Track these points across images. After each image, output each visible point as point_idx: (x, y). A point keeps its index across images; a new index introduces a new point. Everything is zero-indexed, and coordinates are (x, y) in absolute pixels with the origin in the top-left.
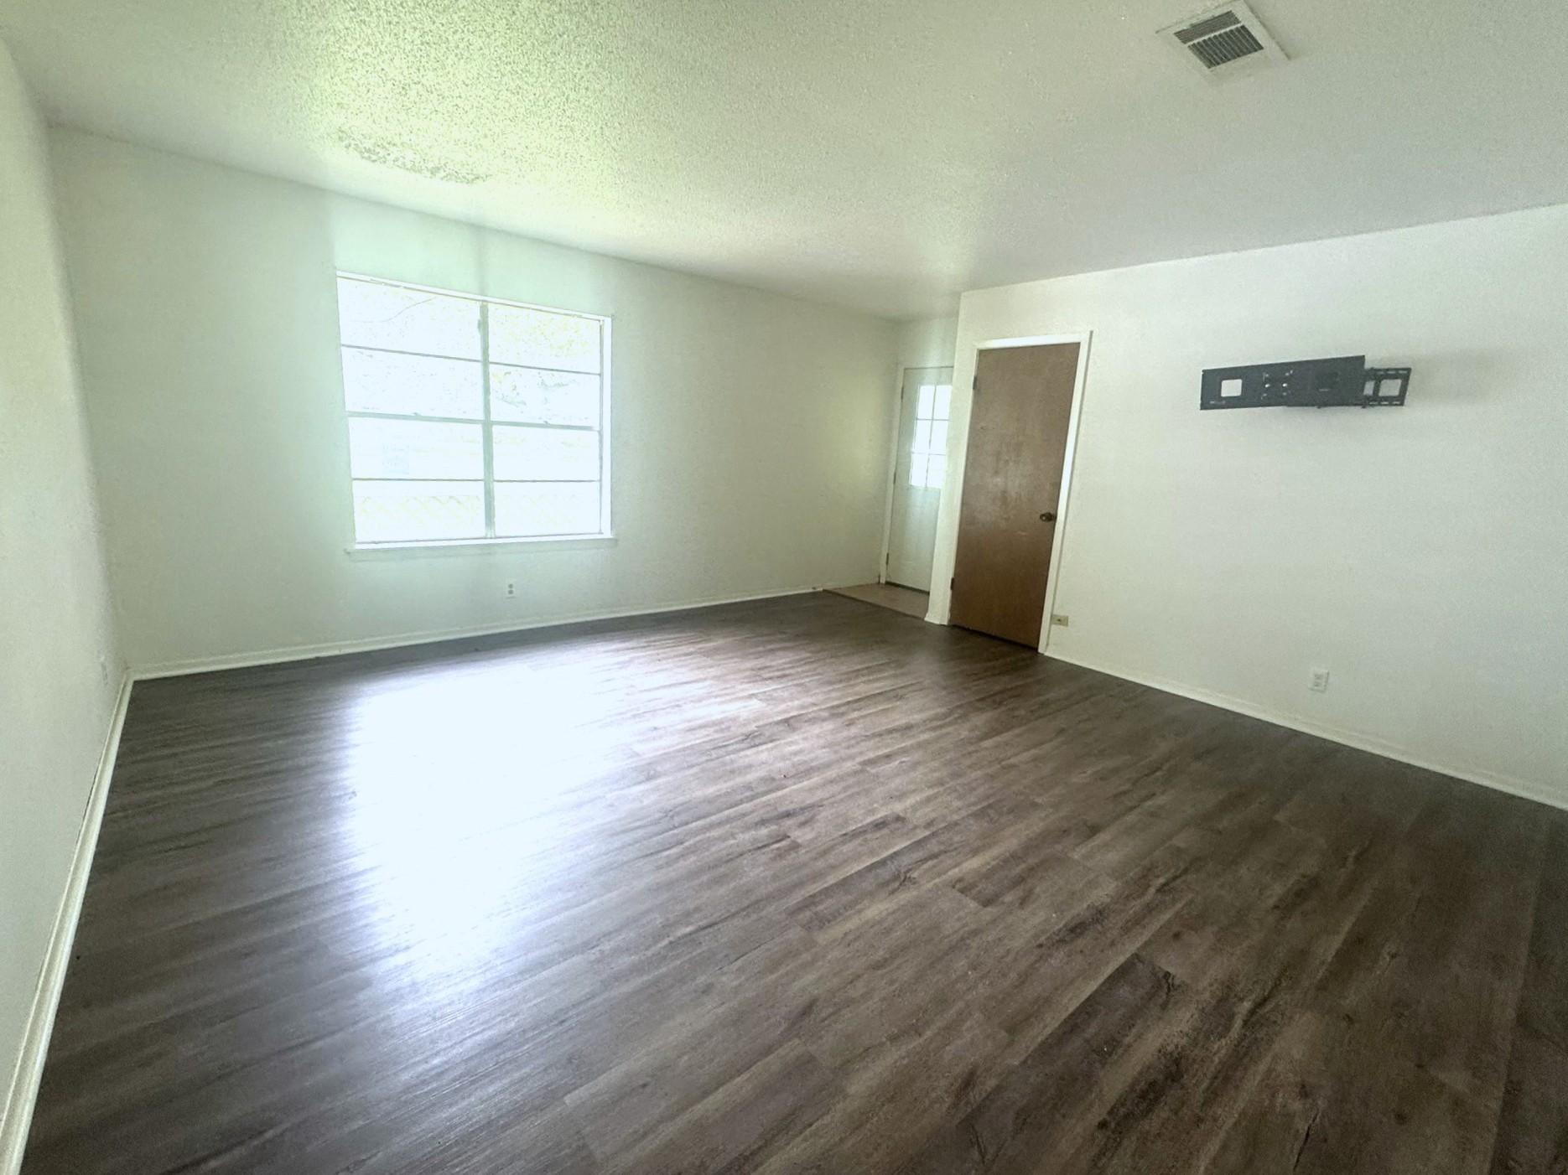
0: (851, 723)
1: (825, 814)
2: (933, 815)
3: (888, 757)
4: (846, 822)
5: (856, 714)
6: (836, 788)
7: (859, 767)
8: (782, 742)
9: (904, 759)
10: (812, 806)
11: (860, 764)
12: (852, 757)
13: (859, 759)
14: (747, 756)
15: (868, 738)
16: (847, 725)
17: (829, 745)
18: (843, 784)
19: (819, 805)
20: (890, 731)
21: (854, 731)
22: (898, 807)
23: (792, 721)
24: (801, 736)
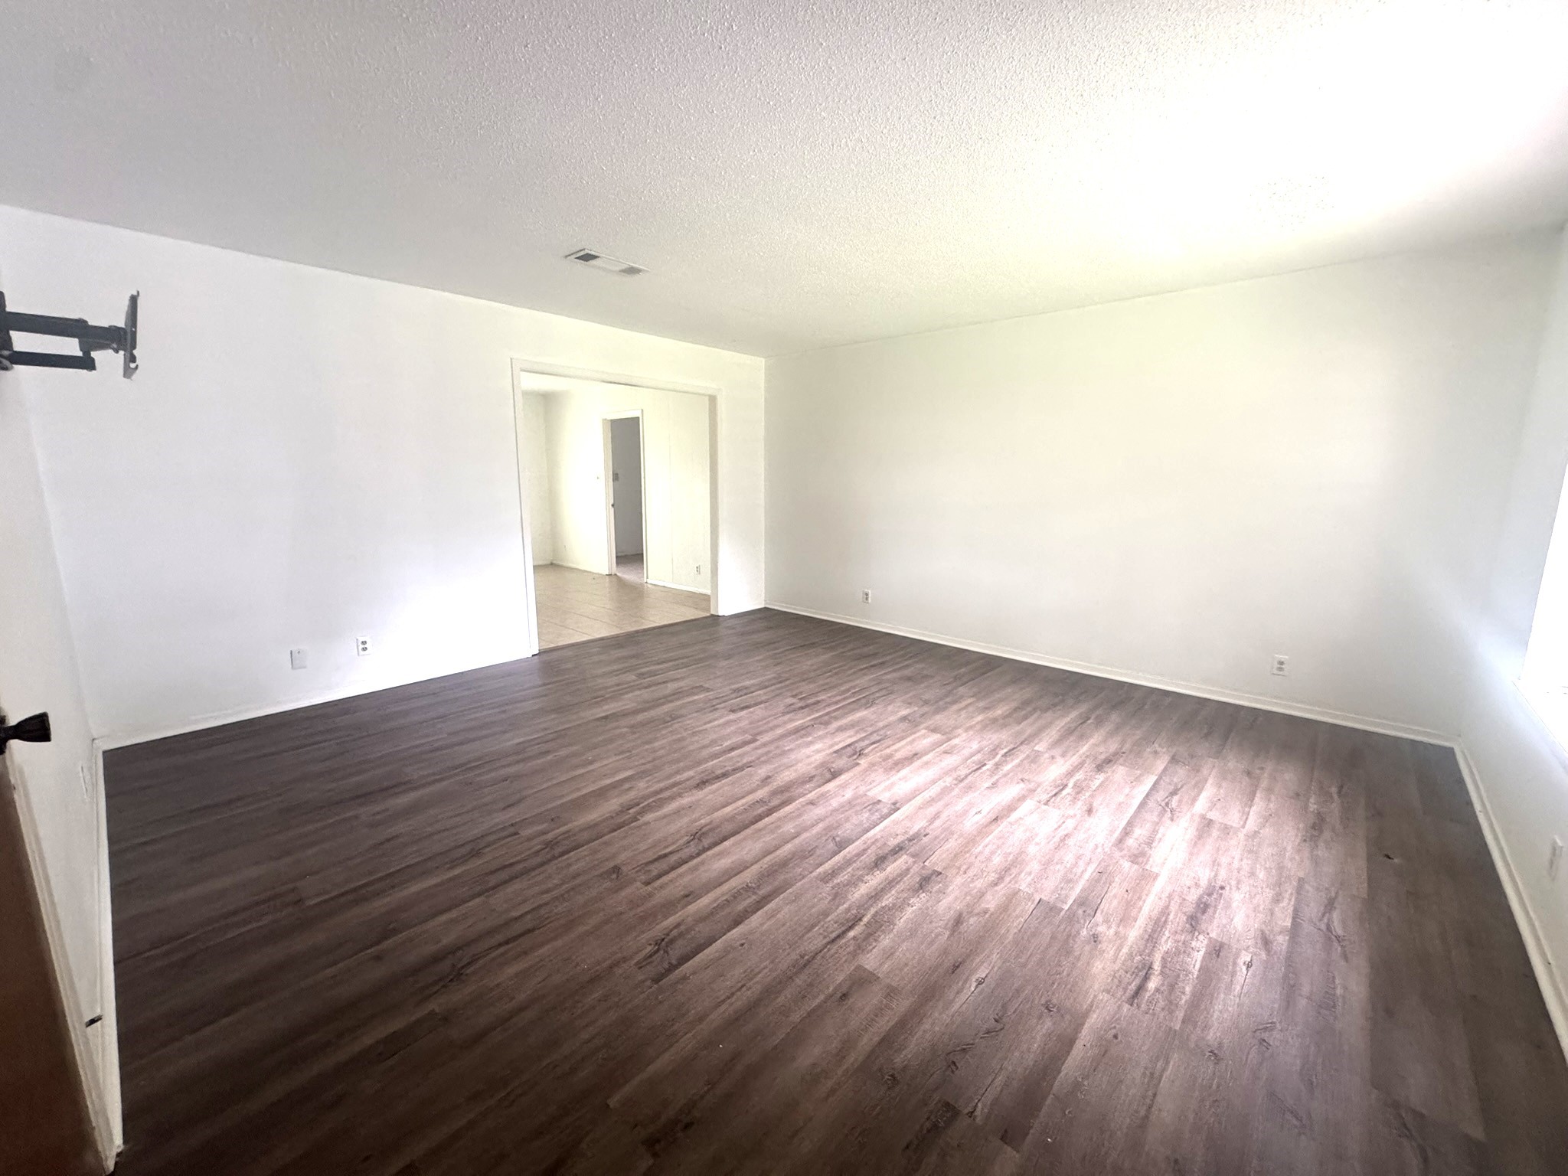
0: (766, 780)
1: (781, 708)
2: (710, 714)
3: (732, 749)
4: (766, 708)
5: (761, 794)
6: (775, 722)
7: (758, 738)
8: (827, 752)
9: (720, 747)
10: (788, 713)
11: (758, 740)
12: (764, 745)
13: (758, 743)
14: (850, 737)
15: (749, 765)
16: (769, 777)
17: (784, 753)
18: (771, 725)
19: (784, 714)
20: (725, 775)
21: (762, 771)
22: (732, 716)
23: (828, 776)
24: (812, 759)
